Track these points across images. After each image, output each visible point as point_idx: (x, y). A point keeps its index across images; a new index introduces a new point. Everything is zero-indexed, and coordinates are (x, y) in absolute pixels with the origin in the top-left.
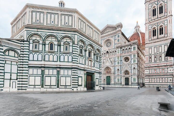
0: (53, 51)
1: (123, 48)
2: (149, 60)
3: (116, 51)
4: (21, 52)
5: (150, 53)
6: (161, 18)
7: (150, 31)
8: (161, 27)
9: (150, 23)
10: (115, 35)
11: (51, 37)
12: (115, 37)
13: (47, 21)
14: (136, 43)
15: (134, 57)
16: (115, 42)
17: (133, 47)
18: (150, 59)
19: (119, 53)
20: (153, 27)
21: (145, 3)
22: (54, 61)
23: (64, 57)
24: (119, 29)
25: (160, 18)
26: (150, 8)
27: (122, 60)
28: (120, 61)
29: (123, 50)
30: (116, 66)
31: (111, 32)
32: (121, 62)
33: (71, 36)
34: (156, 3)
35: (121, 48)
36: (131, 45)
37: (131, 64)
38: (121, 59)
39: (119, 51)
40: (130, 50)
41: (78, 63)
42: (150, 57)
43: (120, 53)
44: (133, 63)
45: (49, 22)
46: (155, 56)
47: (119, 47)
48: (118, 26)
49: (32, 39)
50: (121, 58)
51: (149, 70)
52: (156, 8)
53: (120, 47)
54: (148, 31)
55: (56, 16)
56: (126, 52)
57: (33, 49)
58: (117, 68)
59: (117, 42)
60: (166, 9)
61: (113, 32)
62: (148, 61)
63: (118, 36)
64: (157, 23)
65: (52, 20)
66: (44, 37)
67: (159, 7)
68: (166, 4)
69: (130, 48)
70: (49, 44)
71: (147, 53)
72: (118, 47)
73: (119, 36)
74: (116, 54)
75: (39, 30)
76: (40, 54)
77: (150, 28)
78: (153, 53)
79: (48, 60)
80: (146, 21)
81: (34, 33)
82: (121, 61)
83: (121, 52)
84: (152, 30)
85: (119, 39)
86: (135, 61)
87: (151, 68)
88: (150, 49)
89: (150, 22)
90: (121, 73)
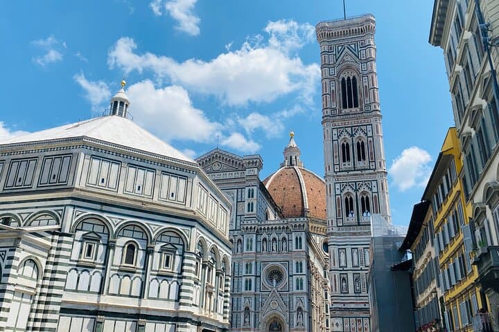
0: (133, 266)
1: (265, 235)
2: (342, 288)
3: (239, 240)
4: (47, 263)
5: (343, 264)
6: (363, 172)
7: (338, 198)
8: (365, 194)
9: (337, 176)
10: (240, 186)
11: (132, 228)
12: (239, 193)
13: (125, 185)
14: (303, 226)
15: (297, 269)
16: (239, 209)
17: (294, 236)
18: (344, 284)
19: (251, 248)
20: (346, 191)
21: (323, 123)
22: (132, 297)
23: (160, 284)
24: (252, 173)
25: (359, 172)
26: (335, 138)
27: (260, 276)
28: (253, 279)
29: (265, 239)
30: (241, 294)
31: (228, 176)
32: (258, 283)
33: (183, 230)
34: (349, 130)
35: (258, 233)
36: (287, 228)
37: (290, 292)
38: (258, 270)
39: (251, 241)
40: (284, 243)
41: (193, 305)
42: (342, 276)
43: (254, 251)
44: (295, 290)
45: (129, 188)
46: (356, 276)
47: (251, 228)
48: (249, 163)
49: (81, 230)
50: (258, 267)
51: (341, 319)
52: (350, 143)
53: (255, 228)
54: (333, 197)
55: (150, 174)
56: (275, 249)
57: (80, 257)
58: (243, 303)
59: (246, 212)
60: (371, 153)
61: (234, 175)
62: (338, 290)
63: (251, 195)
64: (355, 182)
65: (139, 182)
66: (115, 226)
67: (355, 143)
68: (370, 141)
69: (284, 239)
70: (124, 247)
71: (334, 265)
72: (247, 228)
73: (253, 193)
74: (239, 250)
75: (105, 208)
76: (98, 272)
77: (338, 192)
78: (350, 266)
79: (117, 293)
80: (328, 169)
81: (92, 215)
82: (256, 276)
83: (259, 246)
84: (344, 199)
85: (252, 203)
86: (302, 284)
87: (347, 314)
88: (340, 251)
89: (338, 174)
90: (257, 323)
